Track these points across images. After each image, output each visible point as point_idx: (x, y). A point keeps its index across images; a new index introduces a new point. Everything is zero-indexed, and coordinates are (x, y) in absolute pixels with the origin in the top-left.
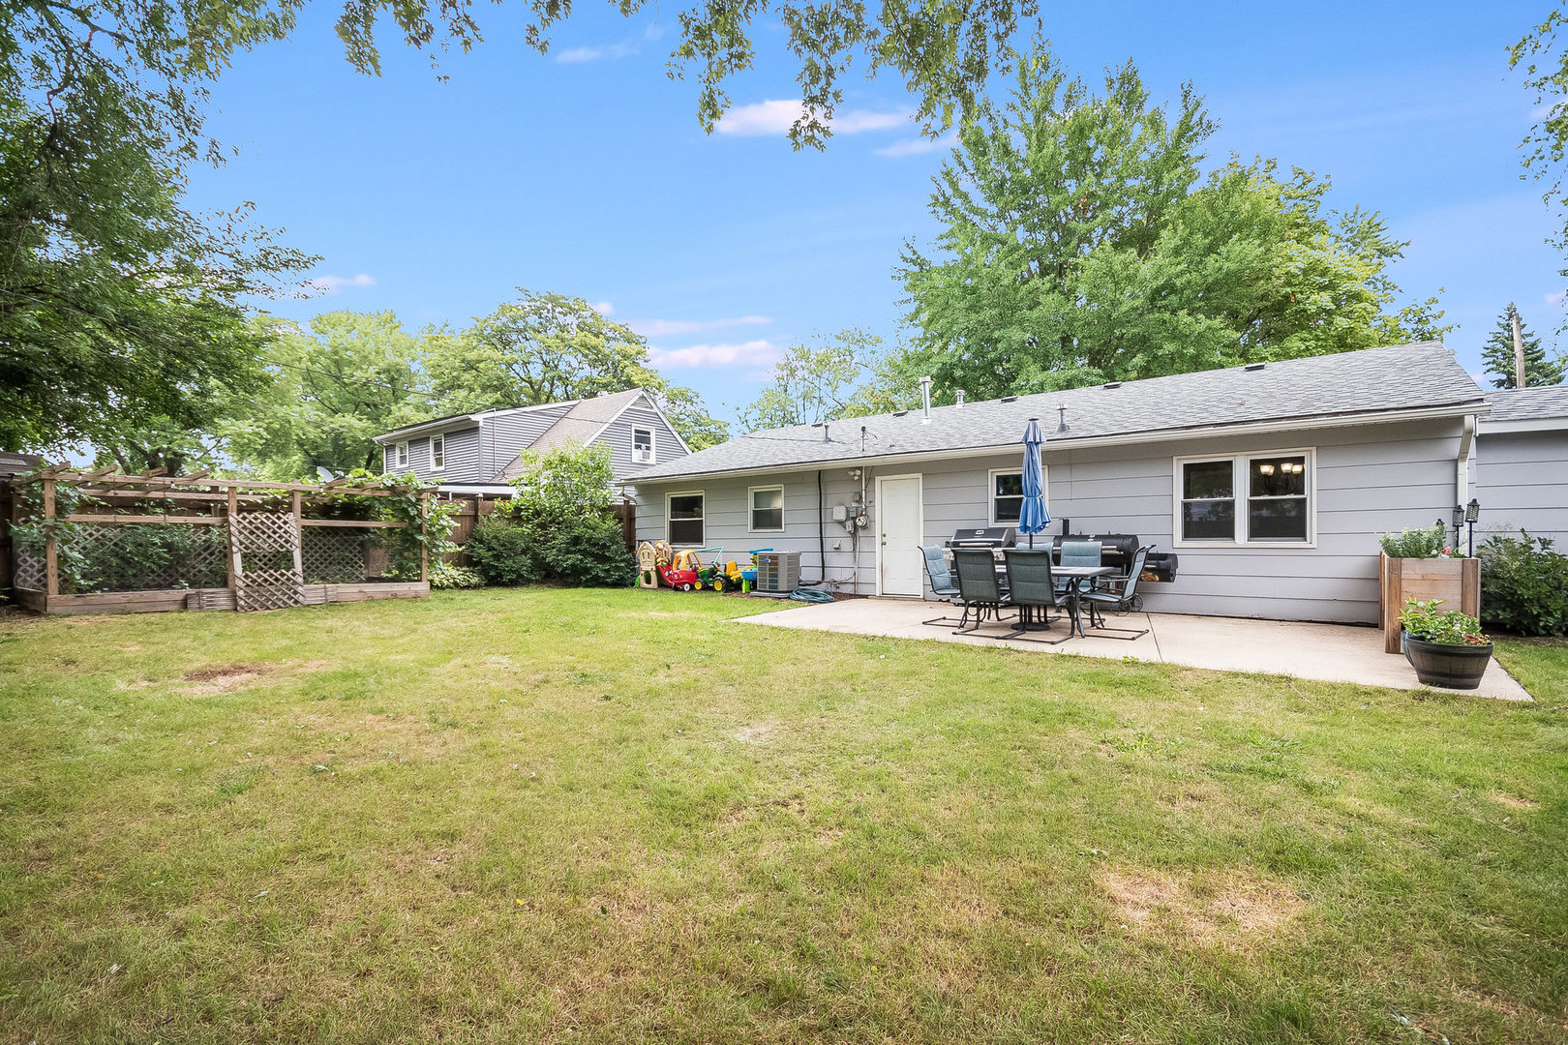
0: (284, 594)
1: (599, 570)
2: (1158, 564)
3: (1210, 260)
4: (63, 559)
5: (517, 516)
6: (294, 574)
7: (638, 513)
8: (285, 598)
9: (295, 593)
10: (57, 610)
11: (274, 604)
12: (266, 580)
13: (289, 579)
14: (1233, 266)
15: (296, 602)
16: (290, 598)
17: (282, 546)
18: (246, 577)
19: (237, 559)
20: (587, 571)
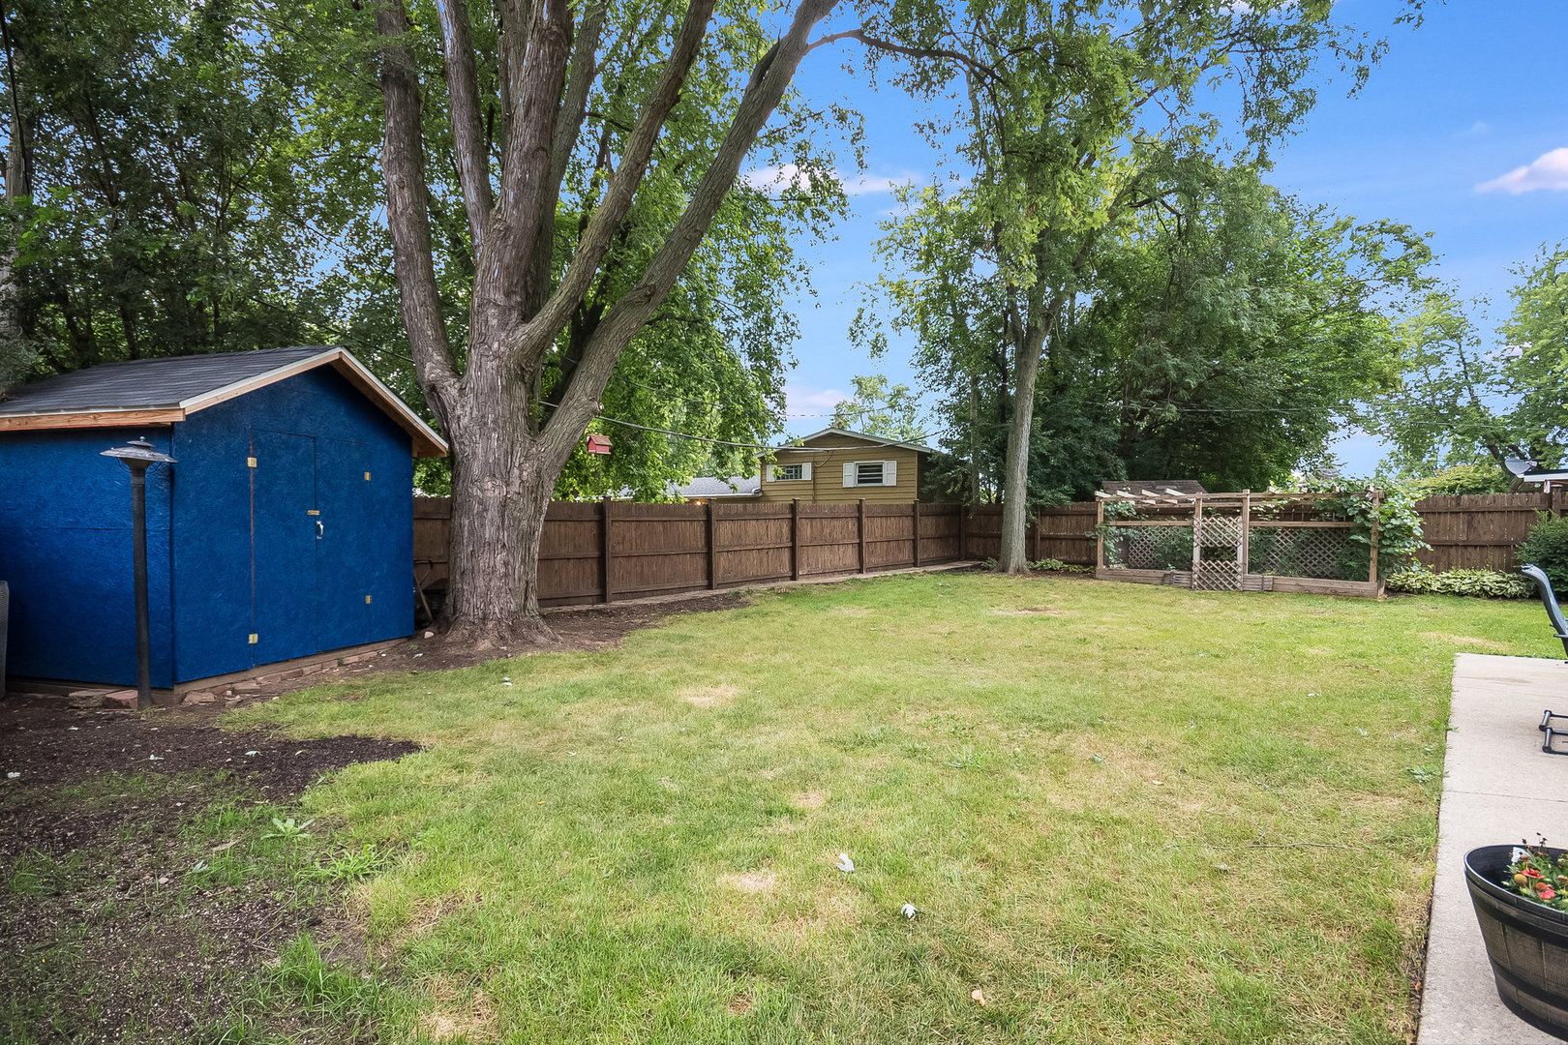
0: (1226, 580)
4: (1106, 549)
6: (1236, 565)
8: (1226, 583)
9: (1235, 580)
10: (1100, 576)
11: (1217, 587)
12: (1213, 568)
13: (1231, 569)
15: (1234, 587)
16: (1230, 583)
17: (1229, 542)
18: (1201, 565)
19: (1197, 552)
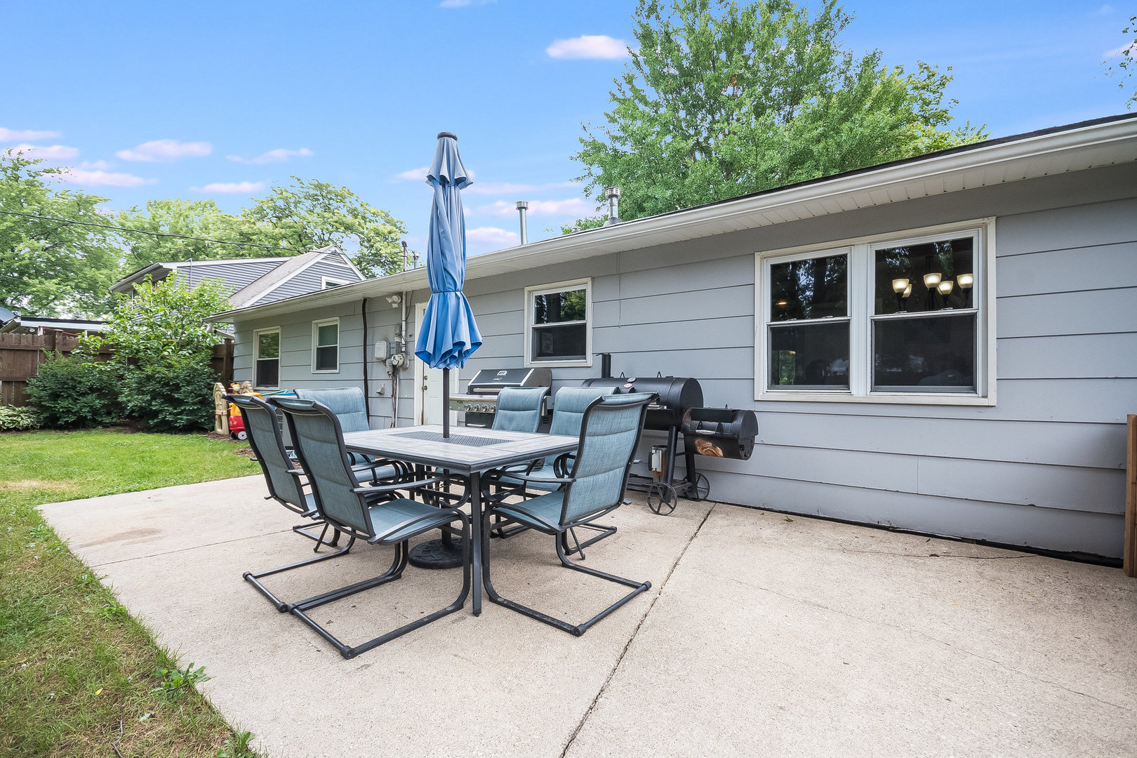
1: (168, 413)
2: (720, 428)
3: (846, 126)
5: (105, 354)
7: (236, 353)
14: (867, 132)
20: (155, 414)
